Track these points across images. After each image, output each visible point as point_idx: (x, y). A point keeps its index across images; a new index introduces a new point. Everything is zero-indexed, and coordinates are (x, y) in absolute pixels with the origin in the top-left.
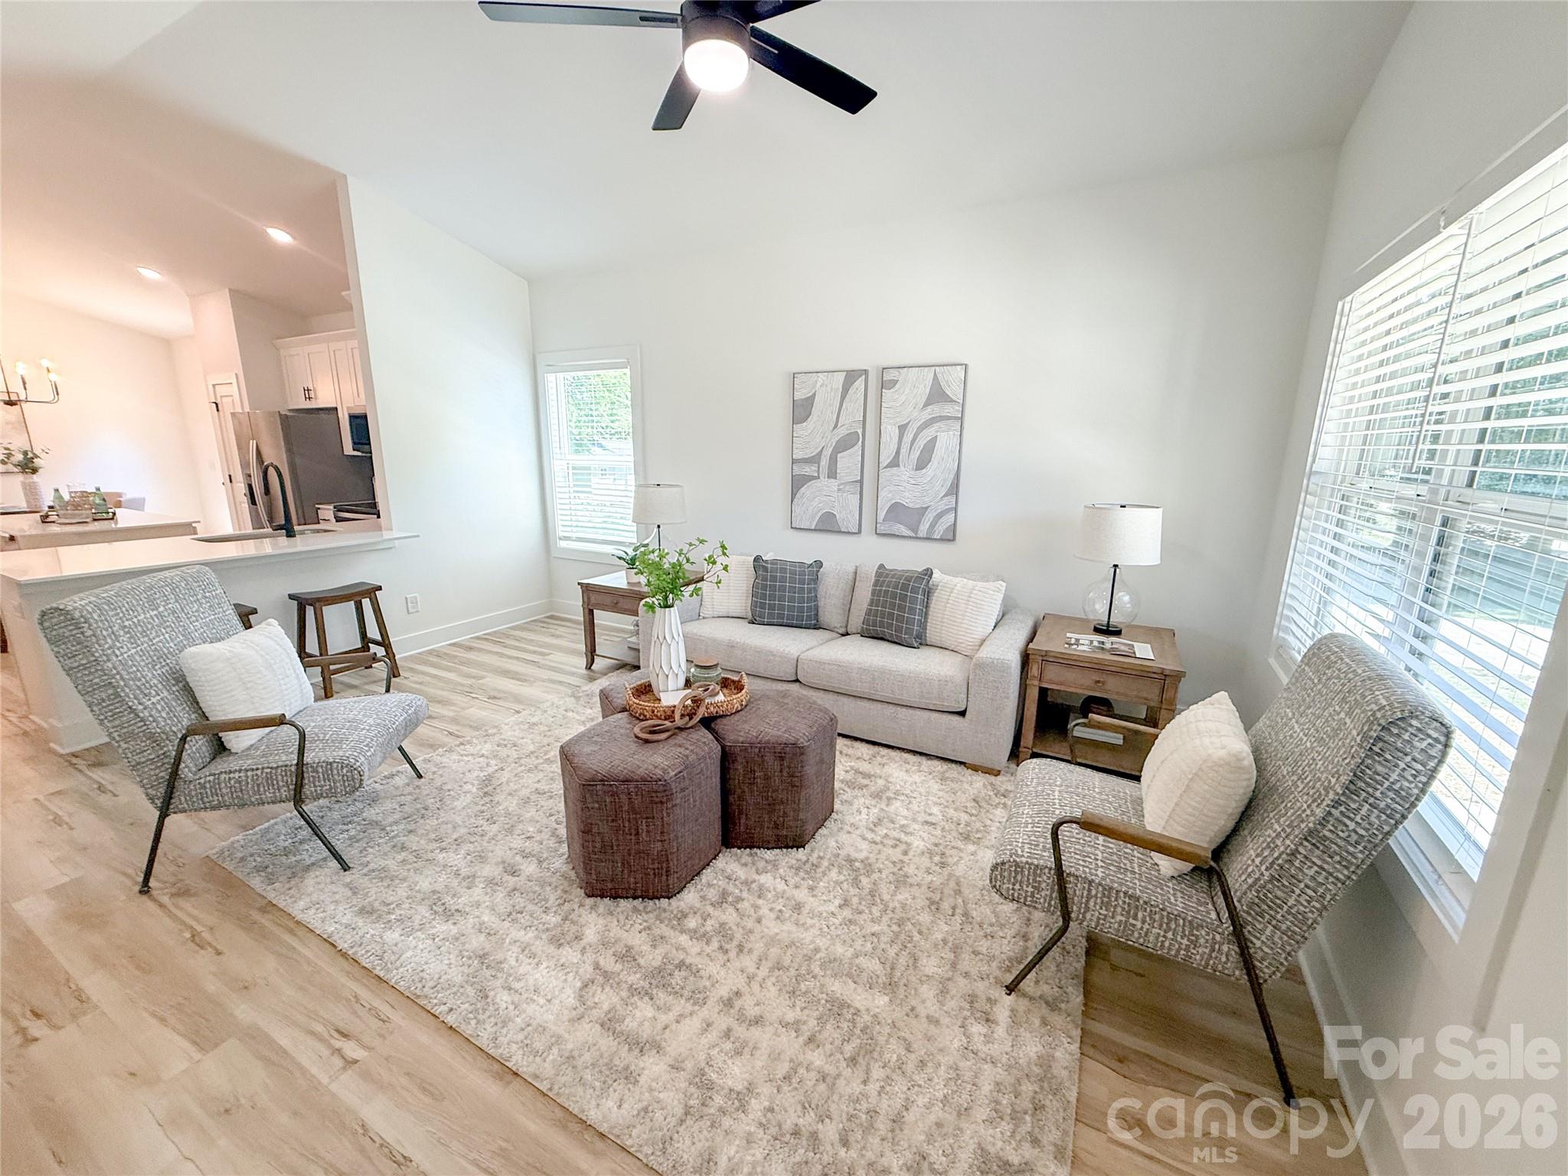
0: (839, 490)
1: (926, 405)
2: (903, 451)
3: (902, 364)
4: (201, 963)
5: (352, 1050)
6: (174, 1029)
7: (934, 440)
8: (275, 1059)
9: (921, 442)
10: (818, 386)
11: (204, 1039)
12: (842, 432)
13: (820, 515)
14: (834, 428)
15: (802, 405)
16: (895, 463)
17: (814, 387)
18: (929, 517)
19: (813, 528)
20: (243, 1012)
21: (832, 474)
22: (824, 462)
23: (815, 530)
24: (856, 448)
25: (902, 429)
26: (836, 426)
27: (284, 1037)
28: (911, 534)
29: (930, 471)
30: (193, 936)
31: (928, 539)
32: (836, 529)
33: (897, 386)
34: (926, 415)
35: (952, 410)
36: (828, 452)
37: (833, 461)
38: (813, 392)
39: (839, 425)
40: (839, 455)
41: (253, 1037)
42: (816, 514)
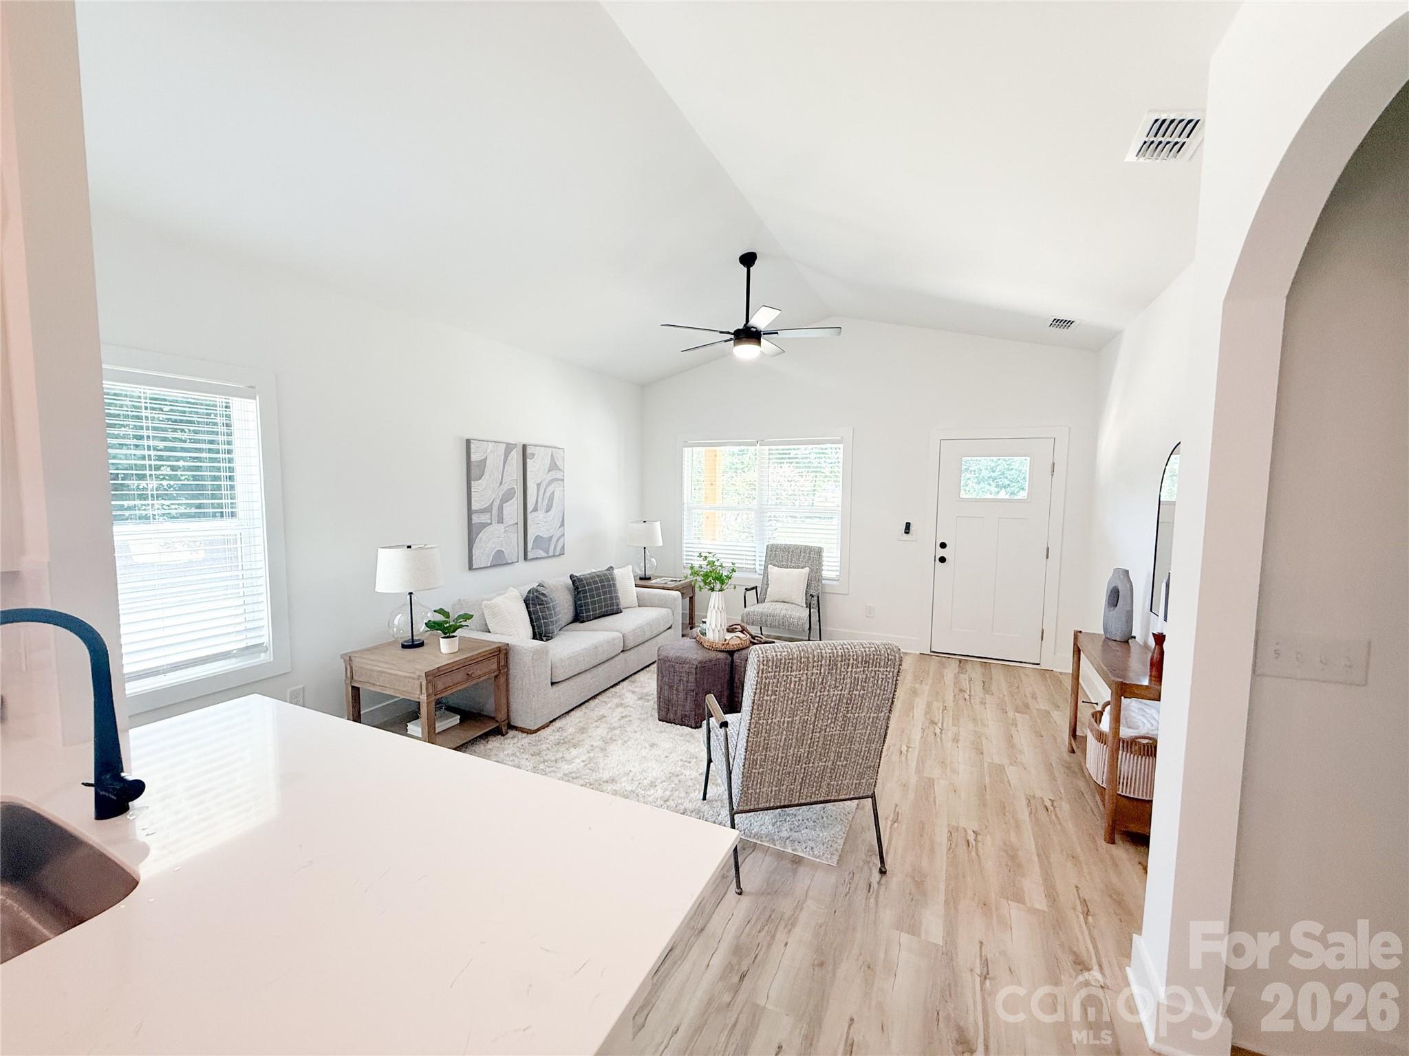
0: (505, 531)
1: (549, 471)
2: (540, 500)
3: (539, 443)
4: (905, 809)
5: (904, 748)
6: (934, 793)
7: (553, 493)
8: (921, 761)
9: (548, 494)
10: (488, 452)
11: (930, 783)
12: (505, 487)
13: (493, 553)
14: (500, 486)
15: (478, 466)
16: (535, 509)
17: (486, 452)
18: (554, 540)
19: (489, 565)
20: (913, 780)
21: (500, 521)
22: (495, 511)
23: (491, 566)
24: (514, 499)
25: (539, 485)
26: (501, 483)
27: (913, 764)
28: (546, 555)
29: (551, 513)
30: (895, 822)
31: (554, 556)
32: (504, 562)
33: (535, 457)
34: (549, 477)
35: (559, 475)
36: (496, 504)
37: (501, 509)
38: (485, 456)
39: (503, 483)
40: (504, 505)
41: (919, 771)
42: (492, 552)
